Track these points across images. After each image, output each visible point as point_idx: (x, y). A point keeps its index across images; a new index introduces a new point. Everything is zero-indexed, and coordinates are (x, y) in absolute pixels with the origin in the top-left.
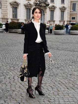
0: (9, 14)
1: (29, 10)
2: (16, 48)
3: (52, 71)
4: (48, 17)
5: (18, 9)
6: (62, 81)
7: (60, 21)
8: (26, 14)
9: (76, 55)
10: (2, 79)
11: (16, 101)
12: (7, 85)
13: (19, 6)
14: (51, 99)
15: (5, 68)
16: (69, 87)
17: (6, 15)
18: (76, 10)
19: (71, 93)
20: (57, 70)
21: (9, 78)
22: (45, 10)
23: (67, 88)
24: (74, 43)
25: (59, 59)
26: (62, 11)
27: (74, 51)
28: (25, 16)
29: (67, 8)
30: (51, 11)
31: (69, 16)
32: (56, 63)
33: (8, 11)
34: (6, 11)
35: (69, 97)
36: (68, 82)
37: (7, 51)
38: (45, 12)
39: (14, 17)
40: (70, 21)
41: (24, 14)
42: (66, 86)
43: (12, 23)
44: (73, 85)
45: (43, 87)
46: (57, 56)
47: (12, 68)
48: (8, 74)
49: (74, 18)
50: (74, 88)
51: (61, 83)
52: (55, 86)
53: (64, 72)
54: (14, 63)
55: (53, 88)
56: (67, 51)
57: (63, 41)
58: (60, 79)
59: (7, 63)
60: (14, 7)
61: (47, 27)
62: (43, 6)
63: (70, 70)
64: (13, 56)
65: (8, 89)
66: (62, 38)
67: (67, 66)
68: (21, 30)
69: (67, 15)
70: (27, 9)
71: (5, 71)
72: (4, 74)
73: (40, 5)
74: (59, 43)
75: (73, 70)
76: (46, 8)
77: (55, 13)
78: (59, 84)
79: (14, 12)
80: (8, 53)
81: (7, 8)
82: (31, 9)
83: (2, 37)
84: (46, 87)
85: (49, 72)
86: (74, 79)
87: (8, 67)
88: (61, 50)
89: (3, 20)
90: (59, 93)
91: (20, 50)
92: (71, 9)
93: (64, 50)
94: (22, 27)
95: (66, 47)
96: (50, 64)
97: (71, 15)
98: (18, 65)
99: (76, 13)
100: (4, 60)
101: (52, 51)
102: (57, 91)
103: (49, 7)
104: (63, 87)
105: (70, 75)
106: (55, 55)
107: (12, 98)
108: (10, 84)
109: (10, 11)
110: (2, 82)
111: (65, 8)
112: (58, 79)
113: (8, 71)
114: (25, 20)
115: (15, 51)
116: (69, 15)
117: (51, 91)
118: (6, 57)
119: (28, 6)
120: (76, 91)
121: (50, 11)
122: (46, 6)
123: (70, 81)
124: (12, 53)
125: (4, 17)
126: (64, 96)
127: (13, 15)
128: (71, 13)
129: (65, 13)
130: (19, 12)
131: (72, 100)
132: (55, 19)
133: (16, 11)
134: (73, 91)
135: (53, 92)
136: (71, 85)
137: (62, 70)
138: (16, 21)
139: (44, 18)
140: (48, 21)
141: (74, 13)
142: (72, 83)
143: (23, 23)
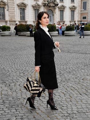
0: (17, 16)
1: (37, 11)
2: (25, 52)
3: (63, 76)
4: (58, 18)
5: (25, 11)
6: (74, 86)
7: (70, 21)
8: (34, 15)
9: (88, 57)
10: (12, 86)
11: (28, 109)
12: (17, 92)
13: (27, 8)
14: (63, 107)
15: (15, 74)
16: (82, 93)
17: (14, 17)
18: (87, 9)
19: (84, 99)
20: (69, 75)
21: (19, 85)
22: (54, 10)
23: (80, 93)
24: (85, 45)
25: (70, 63)
26: (72, 11)
27: (86, 53)
28: (34, 18)
29: (77, 7)
30: (61, 11)
31: (80, 16)
32: (68, 67)
33: (15, 13)
34: (13, 13)
35: (82, 103)
36: (81, 87)
37: (16, 56)
38: (54, 12)
39: (22, 19)
40: (81, 21)
41: (32, 16)
42: (79, 92)
43: (20, 26)
44: (86, 90)
45: (55, 93)
46: (68, 59)
47: (22, 74)
48: (18, 81)
49: (85, 18)
50: (87, 94)
51: (74, 89)
52: (67, 92)
53: (76, 77)
54: (24, 69)
55: (65, 94)
56: (79, 53)
57: (74, 43)
58: (72, 85)
59: (16, 69)
60: (21, 9)
61: (57, 28)
62: (52, 6)
63: (82, 74)
64: (22, 61)
65: (18, 96)
66: (72, 40)
67: (79, 70)
68: (29, 32)
69: (77, 15)
70: (35, 10)
71: (15, 78)
72: (14, 81)
73: (49, 5)
74: (70, 45)
75: (85, 74)
76: (55, 9)
77: (65, 13)
78: (71, 89)
79: (22, 14)
80: (18, 58)
81: (14, 9)
82: (40, 9)
83: (10, 41)
84: (58, 93)
85: (61, 77)
86: (87, 84)
87: (18, 73)
88: (73, 53)
89: (11, 22)
90: (72, 99)
91: (30, 55)
92: (81, 9)
93: (75, 53)
94: (31, 29)
95: (77, 49)
96: (61, 68)
97: (81, 14)
98: (28, 70)
99: (87, 12)
100: (14, 66)
101: (63, 54)
102: (70, 97)
103: (58, 7)
104: (76, 93)
105: (83, 79)
106: (66, 59)
107: (23, 106)
108: (20, 92)
109: (18, 13)
110: (12, 90)
111: (75, 7)
112: (71, 85)
113: (18, 78)
114: (34, 22)
115: (25, 56)
116: (80, 14)
117: (63, 98)
118: (15, 62)
119: (36, 7)
120: (89, 96)
121: (59, 11)
122: (55, 6)
123: (83, 87)
124: (22, 57)
125: (12, 19)
126: (77, 102)
127: (21, 17)
128: (81, 12)
129: (75, 12)
130: (27, 13)
131: (85, 107)
132: (65, 20)
133: (24, 13)
134: (86, 97)
135: (65, 99)
136: (84, 91)
137: (74, 74)
138: (24, 24)
139: (53, 19)
140: (58, 21)
141: (85, 12)
142: (85, 88)
143: (31, 26)
